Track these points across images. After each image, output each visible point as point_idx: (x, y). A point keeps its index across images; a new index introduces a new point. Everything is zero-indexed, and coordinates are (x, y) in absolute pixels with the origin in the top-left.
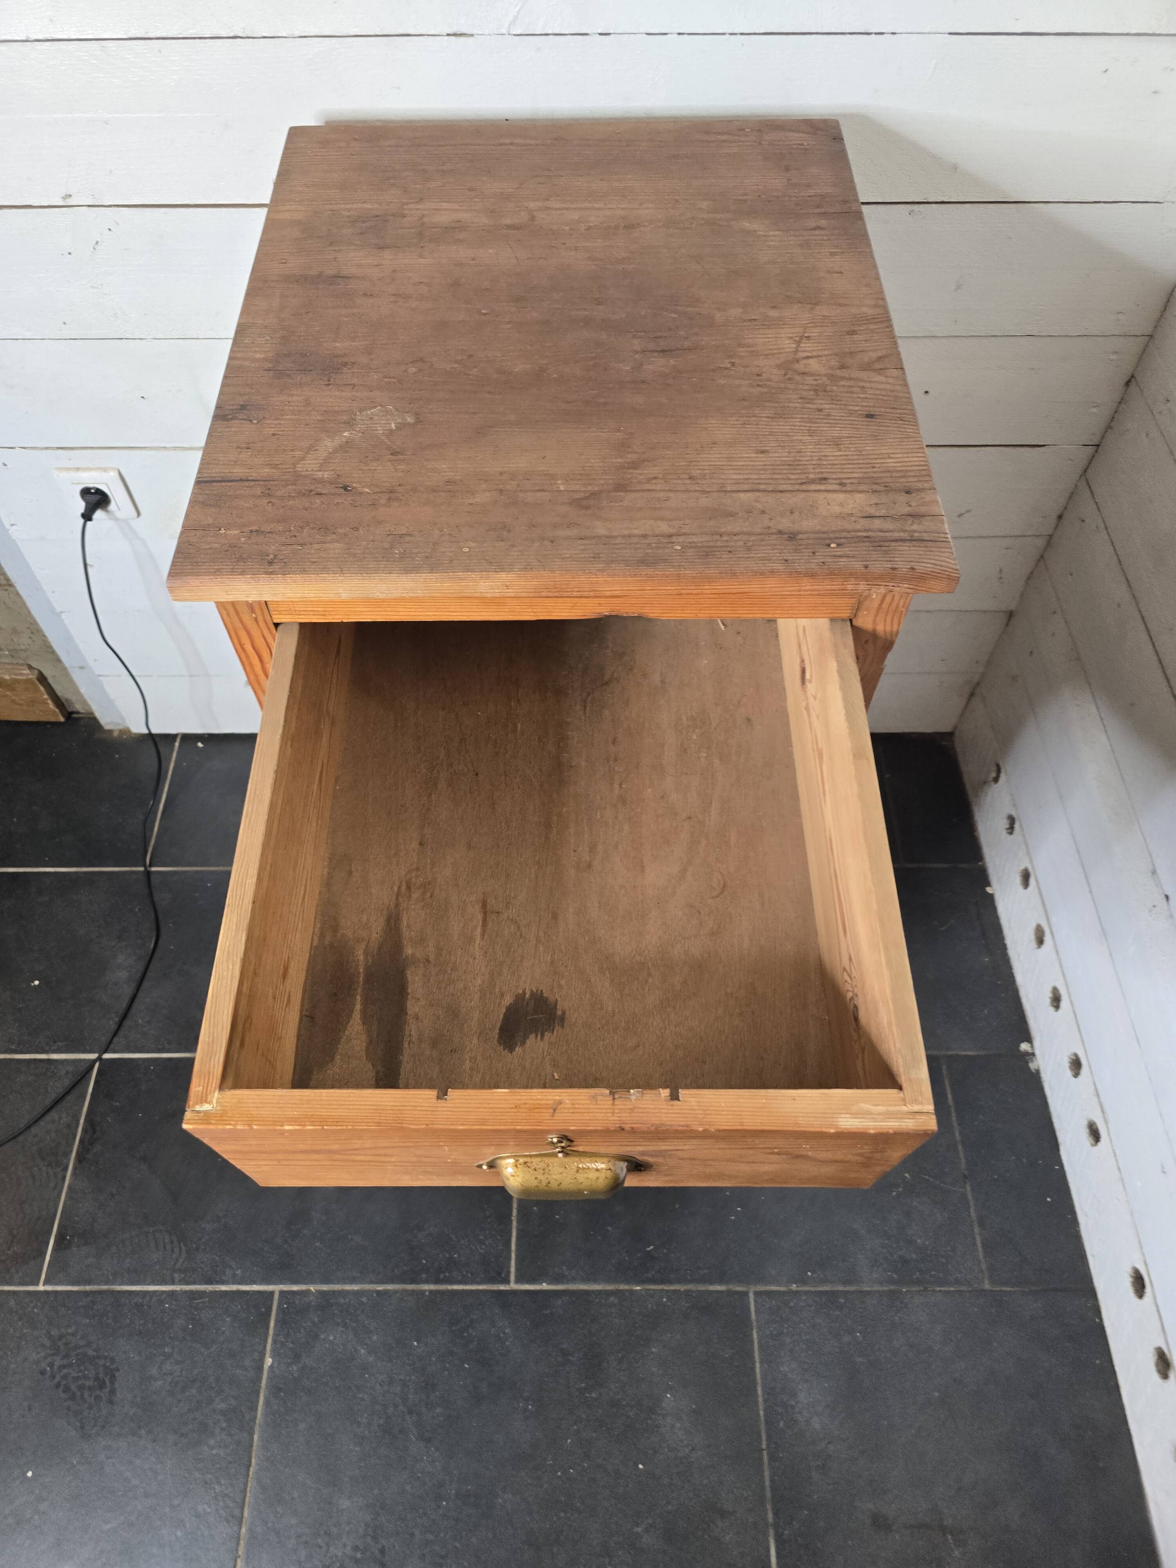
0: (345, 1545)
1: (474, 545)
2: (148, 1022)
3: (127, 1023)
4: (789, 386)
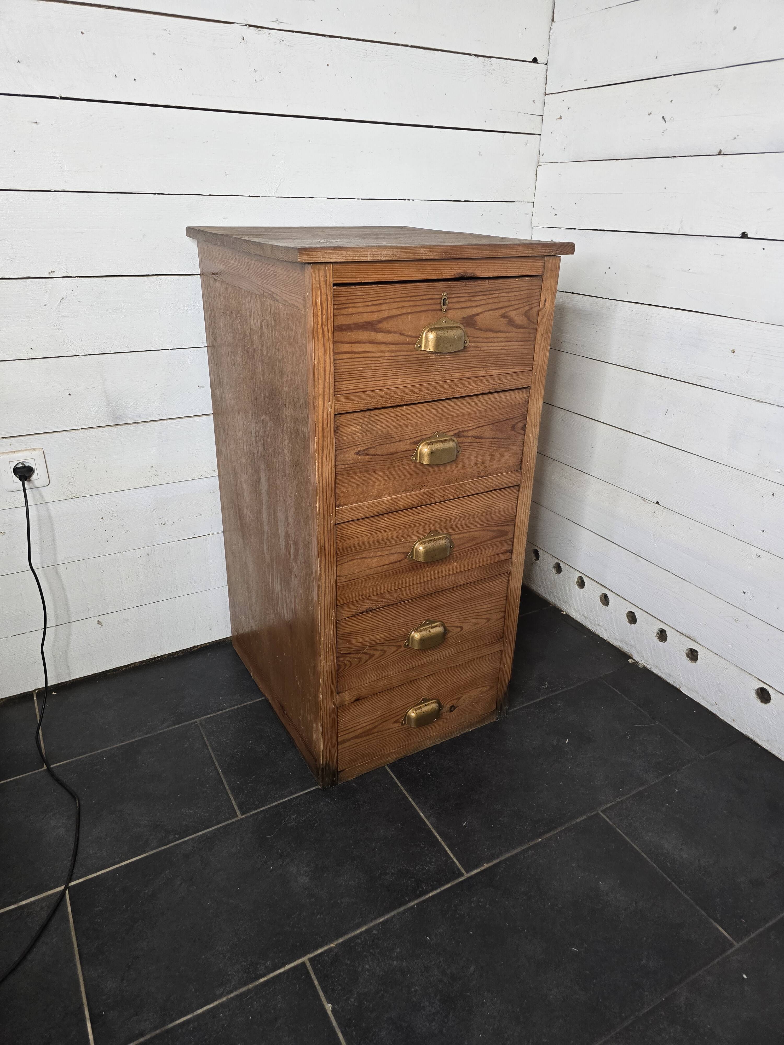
2: (98, 850)
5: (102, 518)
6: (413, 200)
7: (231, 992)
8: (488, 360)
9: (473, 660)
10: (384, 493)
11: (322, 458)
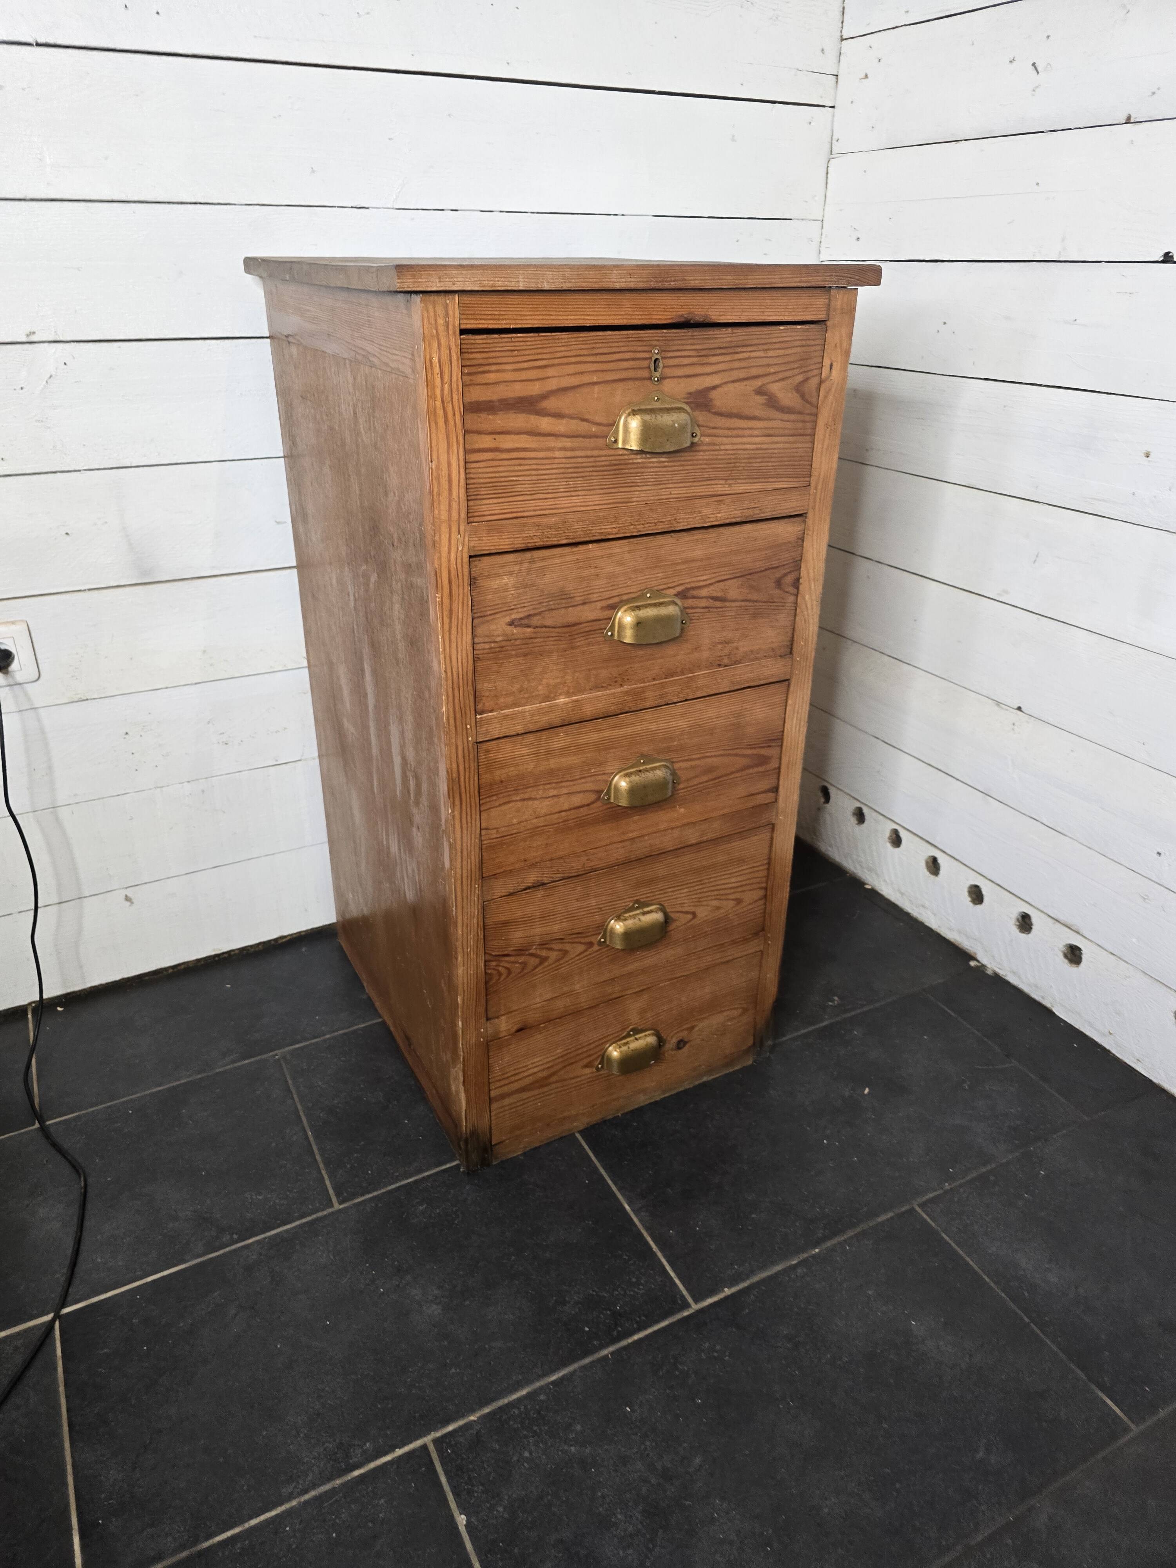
2: (111, 1256)
5: (127, 733)
6: (623, 215)
7: (306, 1491)
8: (735, 467)
9: (714, 966)
10: (560, 691)
11: (450, 631)
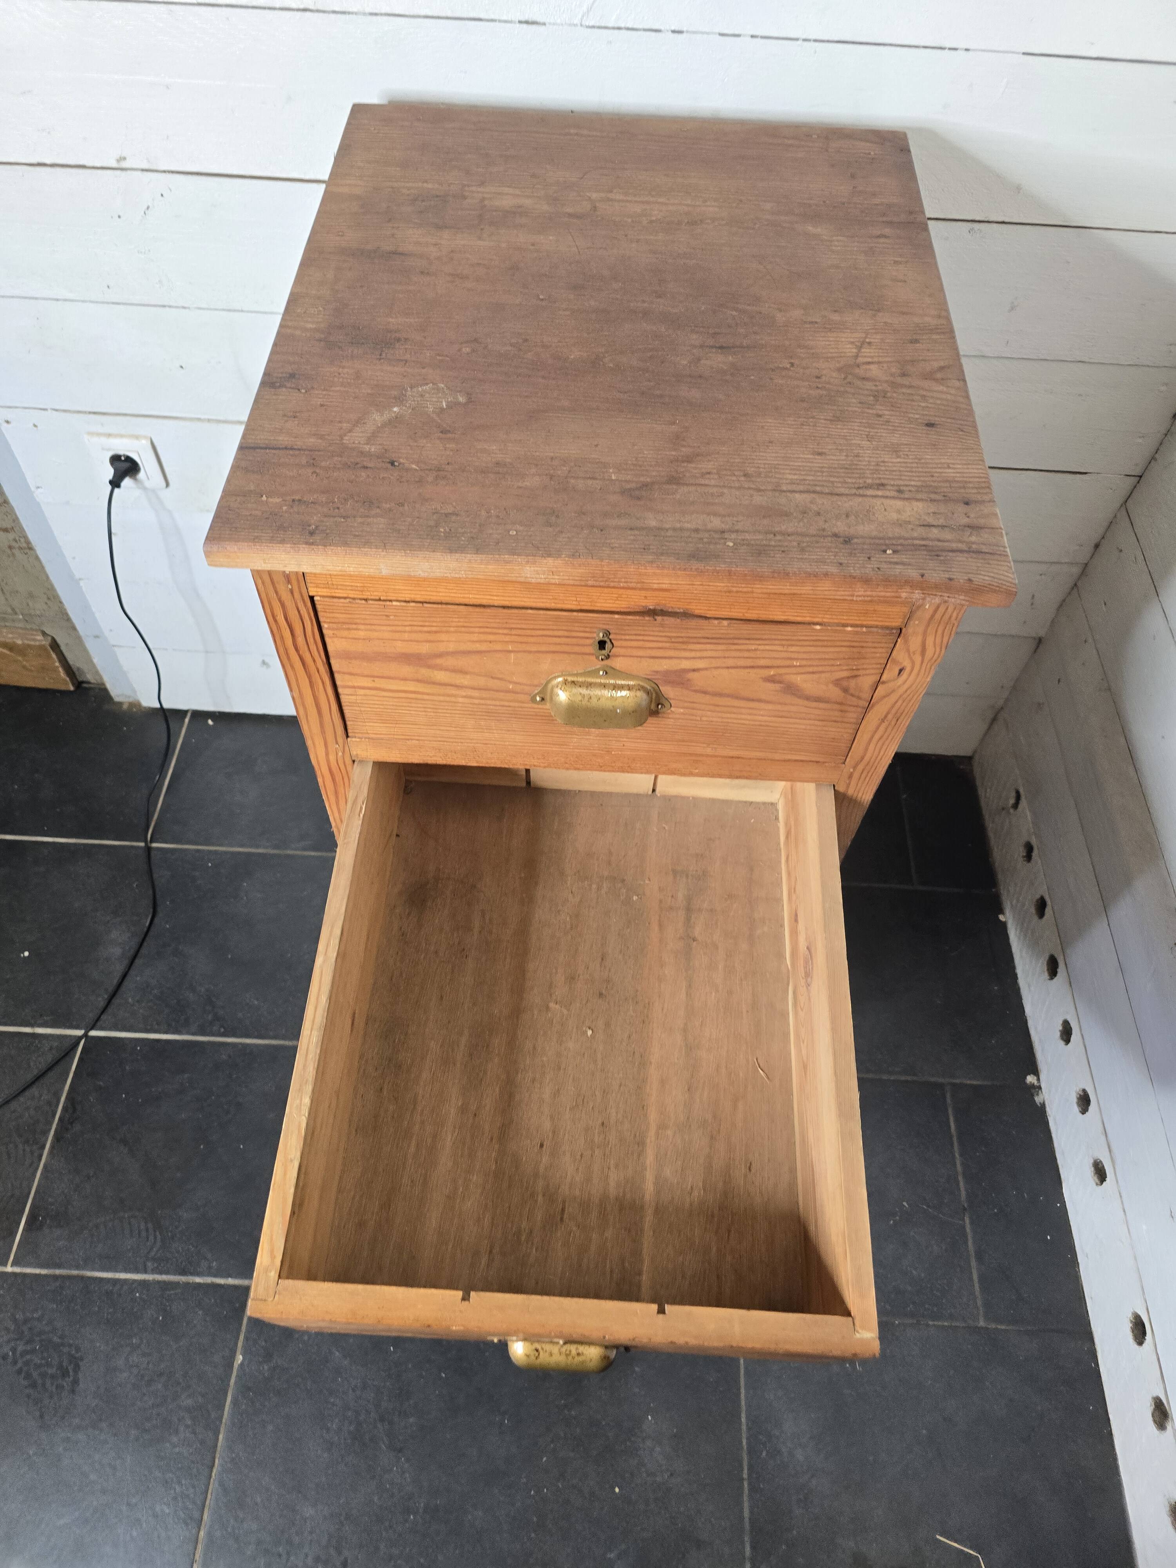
0: (307, 1556)
1: (521, 528)
2: (138, 1001)
3: (116, 1001)
4: (849, 390)
